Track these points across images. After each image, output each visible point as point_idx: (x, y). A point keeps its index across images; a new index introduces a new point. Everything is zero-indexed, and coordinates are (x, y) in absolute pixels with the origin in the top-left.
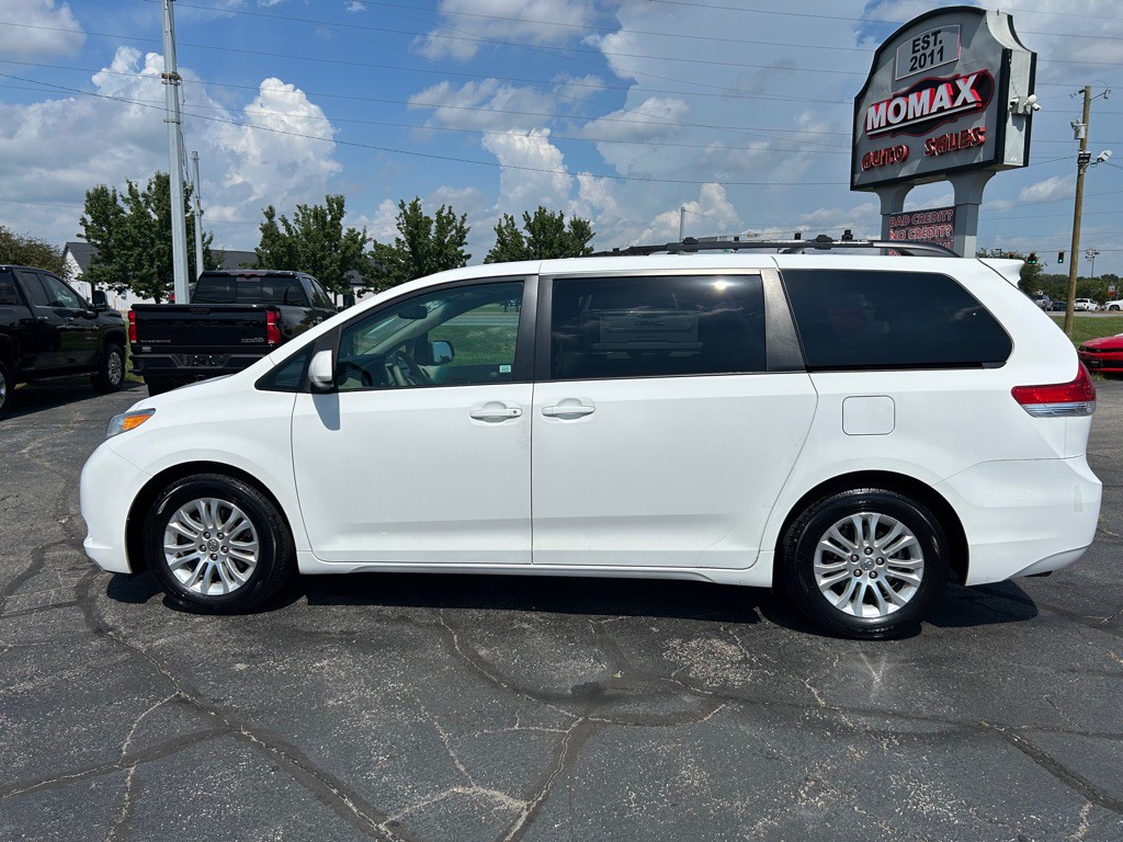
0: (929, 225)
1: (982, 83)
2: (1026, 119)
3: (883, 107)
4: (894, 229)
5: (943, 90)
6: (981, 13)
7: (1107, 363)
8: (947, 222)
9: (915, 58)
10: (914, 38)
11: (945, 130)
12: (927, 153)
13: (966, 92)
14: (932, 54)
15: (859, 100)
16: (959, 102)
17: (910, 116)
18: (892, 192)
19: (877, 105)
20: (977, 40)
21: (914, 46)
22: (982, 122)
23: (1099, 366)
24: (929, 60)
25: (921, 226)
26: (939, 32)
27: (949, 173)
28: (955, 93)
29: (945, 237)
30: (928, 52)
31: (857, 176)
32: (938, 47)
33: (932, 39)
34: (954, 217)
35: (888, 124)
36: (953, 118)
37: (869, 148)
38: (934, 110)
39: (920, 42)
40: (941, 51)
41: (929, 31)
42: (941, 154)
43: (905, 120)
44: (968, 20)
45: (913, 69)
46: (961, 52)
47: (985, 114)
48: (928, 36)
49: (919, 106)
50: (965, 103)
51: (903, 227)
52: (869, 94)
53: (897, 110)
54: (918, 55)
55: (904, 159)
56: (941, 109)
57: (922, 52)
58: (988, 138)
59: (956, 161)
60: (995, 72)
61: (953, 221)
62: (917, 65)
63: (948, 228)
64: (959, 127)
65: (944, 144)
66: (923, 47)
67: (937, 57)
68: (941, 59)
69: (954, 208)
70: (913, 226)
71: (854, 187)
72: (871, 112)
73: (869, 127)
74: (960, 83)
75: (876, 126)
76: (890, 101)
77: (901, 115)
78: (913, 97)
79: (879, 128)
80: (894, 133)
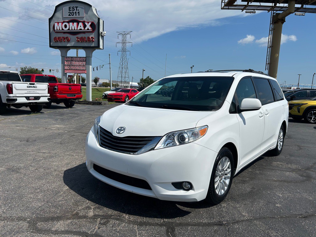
0: (78, 61)
1: (92, 25)
2: (103, 37)
3: (60, 24)
4: (66, 61)
5: (81, 24)
6: (91, 6)
7: (116, 99)
8: (84, 61)
9: (70, 12)
10: (70, 6)
11: (80, 36)
12: (77, 41)
13: (88, 26)
14: (76, 13)
15: (50, 19)
16: (86, 29)
17: (71, 29)
18: (64, 50)
19: (58, 23)
20: (89, 13)
21: (69, 9)
22: (92, 35)
23: (114, 100)
24: (75, 14)
25: (76, 61)
26: (78, 7)
27: (84, 48)
28: (85, 26)
29: (84, 65)
30: (74, 12)
31: (51, 43)
32: (77, 12)
33: (75, 8)
34: (86, 60)
35: (63, 29)
36: (84, 32)
37: (54, 35)
38: (78, 29)
39: (72, 8)
40: (79, 13)
41: (75, 6)
42: (81, 42)
43: (69, 29)
44: (87, 7)
45: (69, 15)
46: (85, 15)
47: (94, 33)
48: (74, 7)
49: (73, 26)
50: (88, 29)
51: (69, 61)
52: (54, 18)
53: (66, 26)
54: (71, 12)
55: (69, 41)
56: (81, 29)
58: (95, 40)
59: (86, 45)
60: (96, 23)
61: (86, 61)
62: (71, 14)
63: (84, 63)
64: (86, 35)
65: (82, 40)
66: (72, 10)
67: (77, 14)
68: (79, 15)
69: (86, 57)
70: (73, 61)
71: (51, 46)
72: (56, 24)
73: (56, 29)
74: (86, 23)
75: (58, 29)
76: (63, 23)
77: (67, 28)
78: (71, 24)
79: (59, 30)
80: (64, 33)
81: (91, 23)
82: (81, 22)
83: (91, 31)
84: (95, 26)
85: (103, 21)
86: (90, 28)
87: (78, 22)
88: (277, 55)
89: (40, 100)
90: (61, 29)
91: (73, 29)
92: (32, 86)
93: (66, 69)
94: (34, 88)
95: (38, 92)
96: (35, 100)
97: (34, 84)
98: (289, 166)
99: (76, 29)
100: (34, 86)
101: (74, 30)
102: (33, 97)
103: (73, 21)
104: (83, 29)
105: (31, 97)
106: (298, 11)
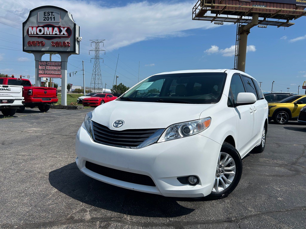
0: (53, 66)
1: (68, 30)
2: (79, 42)
3: (35, 29)
4: (41, 65)
5: (56, 29)
6: (66, 12)
7: (91, 104)
8: (59, 66)
9: (45, 17)
10: (45, 11)
11: (55, 40)
12: (52, 45)
13: (64, 31)
14: (51, 18)
15: (24, 24)
16: (62, 33)
17: (45, 33)
18: (39, 54)
19: (33, 27)
20: (65, 18)
21: (44, 14)
22: (67, 41)
23: (89, 104)
24: (50, 19)
25: (50, 66)
26: (53, 12)
27: (59, 52)
28: (60, 31)
29: (59, 70)
30: (50, 17)
31: (25, 48)
32: (53, 17)
33: (51, 14)
34: (61, 64)
35: (37, 34)
36: (60, 37)
37: (28, 39)
38: (54, 33)
39: (47, 13)
40: (54, 18)
41: (50, 11)
42: (57, 47)
43: (44, 34)
44: (62, 12)
45: (44, 20)
46: (60, 20)
47: (69, 39)
48: (49, 13)
49: (48, 31)
50: (64, 34)
51: (44, 65)
52: (28, 23)
53: (40, 31)
54: (46, 17)
55: (43, 45)
56: (56, 34)
57: (47, 16)
58: (71, 45)
59: (61, 49)
60: (72, 28)
61: (61, 65)
62: (46, 19)
63: (59, 68)
64: (62, 40)
65: (58, 44)
66: (48, 15)
67: (53, 19)
68: (54, 20)
69: (61, 62)
70: (48, 65)
71: (24, 50)
72: (30, 29)
73: (30, 33)
74: (62, 29)
75: (32, 33)
76: (37, 27)
77: (42, 33)
78: (46, 28)
79: (34, 34)
80: (39, 37)
81: (67, 28)
82: (56, 27)
83: (67, 36)
84: (71, 32)
85: (79, 27)
86: (66, 33)
87: (53, 27)
88: (244, 63)
89: (13, 103)
90: (35, 33)
91: (48, 34)
92: (5, 88)
93: (40, 74)
94: (8, 91)
95: (11, 94)
96: (8, 103)
97: (7, 87)
98: (275, 161)
99: (51, 33)
100: (7, 88)
101: (50, 34)
102: (6, 100)
103: (48, 26)
104: (58, 33)
105: (4, 100)
106: (262, 23)
